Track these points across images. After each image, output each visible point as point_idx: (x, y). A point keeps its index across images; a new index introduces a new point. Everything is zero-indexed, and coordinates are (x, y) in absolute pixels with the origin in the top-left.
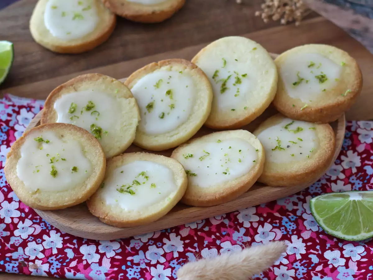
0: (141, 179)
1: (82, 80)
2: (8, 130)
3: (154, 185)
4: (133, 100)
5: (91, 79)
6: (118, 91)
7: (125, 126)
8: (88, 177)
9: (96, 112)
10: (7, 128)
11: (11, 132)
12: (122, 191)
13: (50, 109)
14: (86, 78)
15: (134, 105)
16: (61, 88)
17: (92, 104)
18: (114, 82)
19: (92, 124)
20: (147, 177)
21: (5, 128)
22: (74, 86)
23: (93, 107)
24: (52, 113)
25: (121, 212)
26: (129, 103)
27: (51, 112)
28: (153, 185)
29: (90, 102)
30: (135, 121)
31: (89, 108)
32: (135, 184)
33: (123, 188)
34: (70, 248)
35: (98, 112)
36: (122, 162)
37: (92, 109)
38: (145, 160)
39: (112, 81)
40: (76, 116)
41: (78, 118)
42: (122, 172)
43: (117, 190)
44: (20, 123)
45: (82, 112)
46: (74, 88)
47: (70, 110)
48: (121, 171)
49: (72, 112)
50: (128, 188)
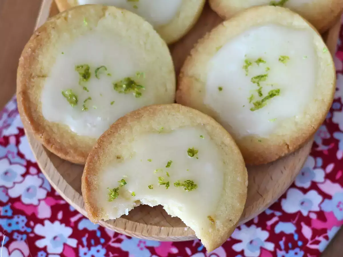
0: (257, 70)
1: (32, 59)
2: (12, 208)
3: (283, 57)
4: (112, 9)
5: (41, 45)
6: (87, 20)
7: (145, 44)
8: (211, 136)
9: (100, 70)
10: (8, 207)
11: (17, 205)
12: (258, 105)
13: (47, 128)
14: (34, 51)
15: (122, 13)
16: (25, 93)
17: (82, 67)
18: (70, 16)
19: (113, 86)
20: (260, 61)
21: (6, 211)
22: (33, 74)
23: (88, 69)
24: (55, 130)
25: (296, 124)
26: (115, 17)
27: (52, 130)
28: (282, 59)
29: (78, 67)
30: (147, 26)
31: (86, 75)
32: (260, 83)
33: (254, 101)
34: (276, 223)
35: (102, 67)
36: (197, 80)
37: (90, 71)
38: (218, 49)
39: (66, 18)
40: (86, 100)
41: (90, 99)
42: (220, 89)
43: (252, 110)
44: (8, 184)
45: (85, 88)
46: (39, 76)
47: (71, 102)
48: (217, 90)
49: (76, 102)
50: (261, 94)
